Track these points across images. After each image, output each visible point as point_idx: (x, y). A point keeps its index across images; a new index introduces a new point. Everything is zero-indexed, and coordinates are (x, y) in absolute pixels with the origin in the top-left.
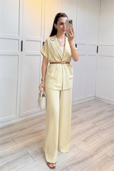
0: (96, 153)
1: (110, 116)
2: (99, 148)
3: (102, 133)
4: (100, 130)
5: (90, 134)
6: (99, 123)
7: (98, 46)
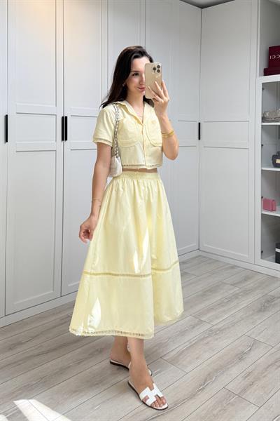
0: (204, 388)
1: (236, 296)
2: (209, 374)
3: (217, 339)
4: (212, 333)
5: (187, 343)
6: (209, 315)
7: (199, 124)
